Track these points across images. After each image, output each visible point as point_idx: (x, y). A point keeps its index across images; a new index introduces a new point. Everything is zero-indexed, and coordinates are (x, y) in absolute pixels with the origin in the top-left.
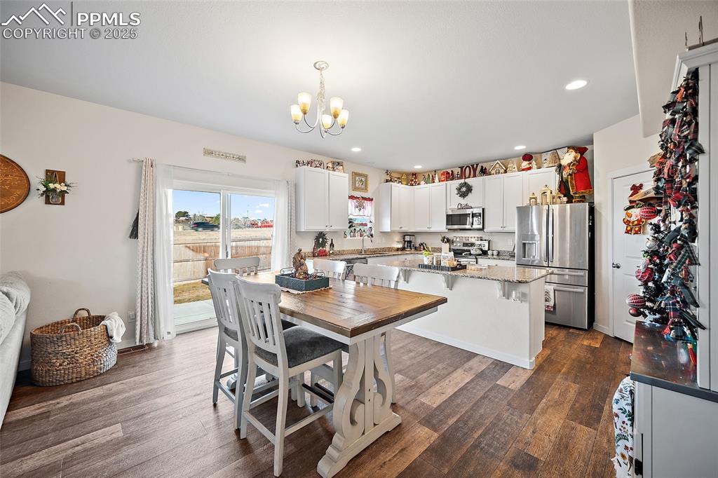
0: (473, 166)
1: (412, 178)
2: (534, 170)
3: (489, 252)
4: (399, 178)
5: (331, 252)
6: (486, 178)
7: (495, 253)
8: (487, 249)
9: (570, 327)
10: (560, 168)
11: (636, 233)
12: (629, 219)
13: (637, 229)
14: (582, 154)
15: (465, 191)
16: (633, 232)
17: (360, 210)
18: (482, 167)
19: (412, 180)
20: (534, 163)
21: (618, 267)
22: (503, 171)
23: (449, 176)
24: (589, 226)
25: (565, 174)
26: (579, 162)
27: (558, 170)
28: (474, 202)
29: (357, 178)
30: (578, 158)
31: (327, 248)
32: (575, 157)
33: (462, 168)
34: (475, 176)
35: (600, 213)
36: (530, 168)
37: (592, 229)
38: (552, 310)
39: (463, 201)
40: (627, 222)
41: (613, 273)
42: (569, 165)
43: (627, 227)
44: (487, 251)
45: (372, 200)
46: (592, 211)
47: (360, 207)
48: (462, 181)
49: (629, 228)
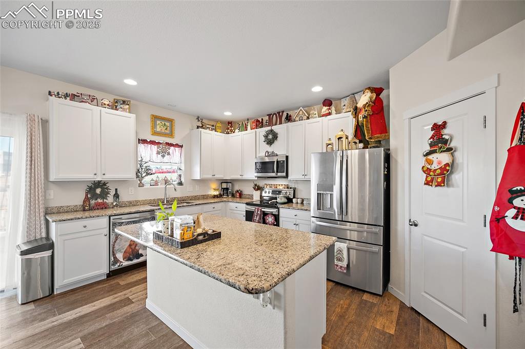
0: (279, 113)
1: (229, 126)
2: (334, 116)
3: (294, 200)
4: (213, 126)
5: (115, 204)
6: (290, 124)
7: (299, 201)
8: (292, 197)
9: (364, 291)
10: (356, 111)
11: (439, 185)
12: (429, 167)
13: (439, 180)
14: (378, 95)
15: (271, 139)
16: (435, 183)
17: (163, 156)
18: (287, 114)
19: (228, 129)
20: (333, 108)
21: (416, 225)
22: (305, 117)
23: (259, 124)
24: (385, 174)
25: (361, 116)
26: (374, 102)
27: (354, 113)
28: (279, 149)
29: (158, 122)
30: (374, 98)
31: (110, 199)
32: (371, 98)
33: (269, 115)
34: (281, 123)
35: (396, 161)
36: (330, 114)
37: (387, 178)
38: (345, 271)
39: (270, 149)
40: (427, 171)
41: (410, 232)
42: (364, 106)
43: (427, 177)
44: (292, 199)
45: (182, 146)
46: (387, 158)
47: (163, 153)
48: (269, 128)
49: (429, 179)
